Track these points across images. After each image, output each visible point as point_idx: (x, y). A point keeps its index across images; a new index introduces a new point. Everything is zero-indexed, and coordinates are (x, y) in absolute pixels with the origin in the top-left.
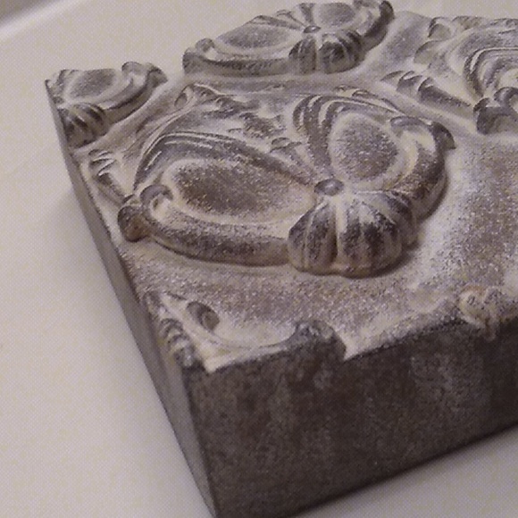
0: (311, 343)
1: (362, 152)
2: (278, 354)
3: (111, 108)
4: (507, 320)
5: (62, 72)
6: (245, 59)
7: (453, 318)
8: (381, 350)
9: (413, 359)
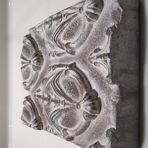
0: (111, 137)
1: (72, 91)
2: (111, 144)
3: (35, 116)
4: (120, 94)
5: (21, 119)
6: (32, 79)
7: (116, 106)
8: (117, 123)
9: (120, 116)
